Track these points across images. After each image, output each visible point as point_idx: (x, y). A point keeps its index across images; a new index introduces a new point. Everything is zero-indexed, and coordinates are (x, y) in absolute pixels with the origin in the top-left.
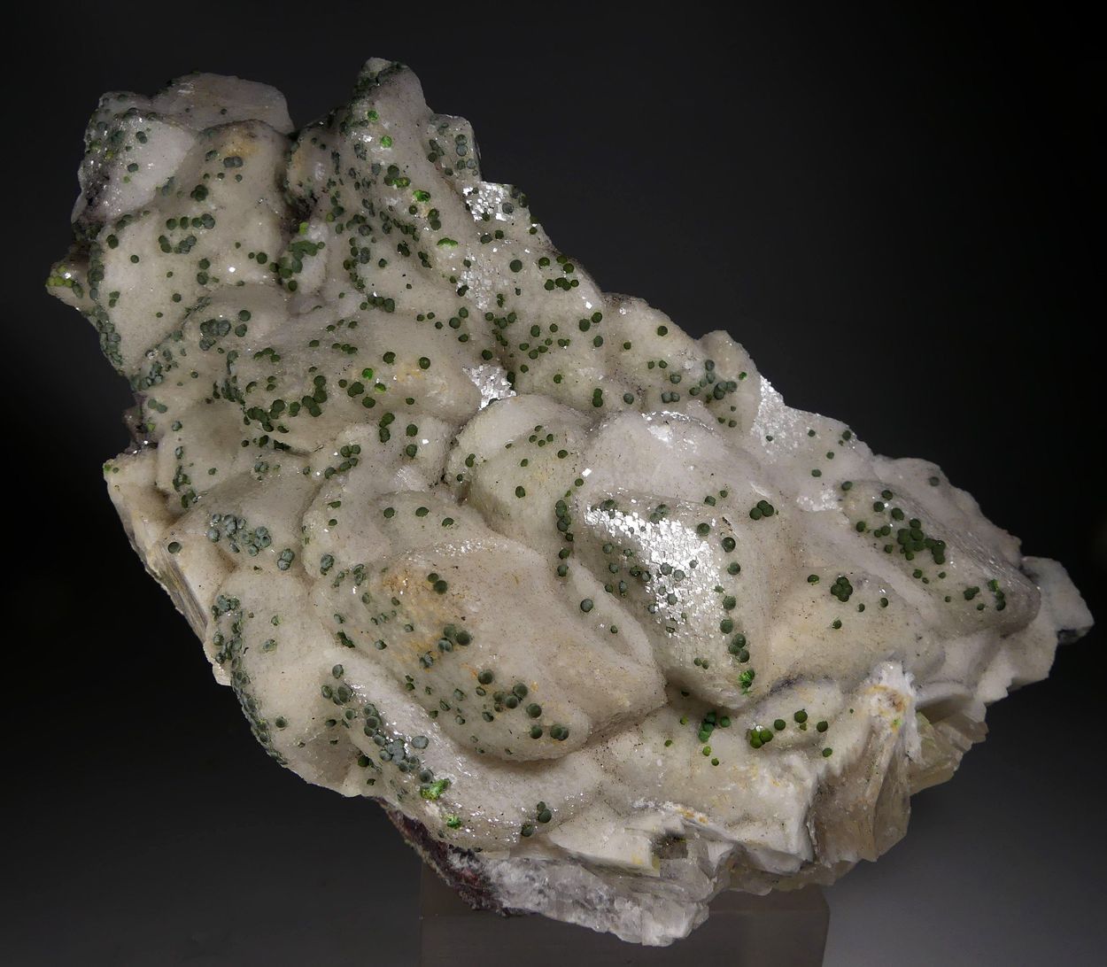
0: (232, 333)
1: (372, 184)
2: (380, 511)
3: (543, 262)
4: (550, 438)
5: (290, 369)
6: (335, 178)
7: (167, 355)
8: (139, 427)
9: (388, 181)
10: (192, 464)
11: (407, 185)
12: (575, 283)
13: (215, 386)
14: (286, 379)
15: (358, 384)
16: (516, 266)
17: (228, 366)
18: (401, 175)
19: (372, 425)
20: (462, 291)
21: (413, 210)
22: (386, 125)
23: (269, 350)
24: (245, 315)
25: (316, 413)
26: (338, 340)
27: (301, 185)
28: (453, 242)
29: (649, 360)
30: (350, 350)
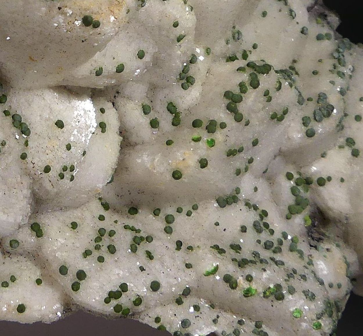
0: (311, 116)
1: (287, 278)
2: (147, 53)
3: (138, 301)
4: (62, 176)
5: (262, 114)
6: (311, 267)
7: (341, 75)
8: (326, 16)
9: (278, 287)
10: (280, 11)
11: (265, 293)
12: (107, 301)
13: (297, 73)
14: (261, 106)
15: (213, 132)
16: (155, 286)
17: (299, 92)
18: (272, 297)
19: (185, 110)
20: (179, 245)
21: (249, 278)
22: (304, 325)
23: (281, 119)
24: (310, 134)
25: (227, 95)
26: (242, 155)
27: (328, 250)
28: (208, 274)
29: (17, 281)
30: (231, 153)
